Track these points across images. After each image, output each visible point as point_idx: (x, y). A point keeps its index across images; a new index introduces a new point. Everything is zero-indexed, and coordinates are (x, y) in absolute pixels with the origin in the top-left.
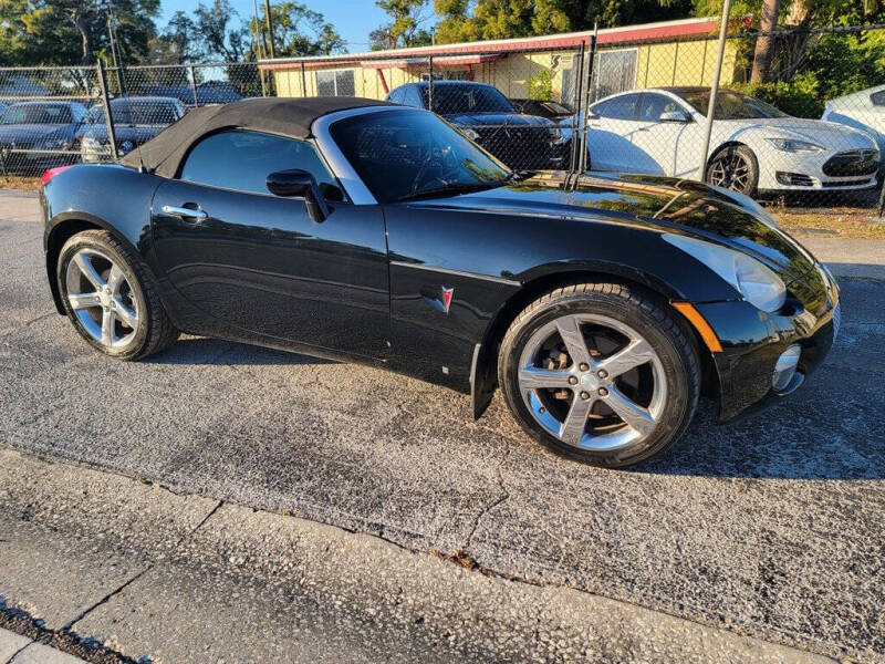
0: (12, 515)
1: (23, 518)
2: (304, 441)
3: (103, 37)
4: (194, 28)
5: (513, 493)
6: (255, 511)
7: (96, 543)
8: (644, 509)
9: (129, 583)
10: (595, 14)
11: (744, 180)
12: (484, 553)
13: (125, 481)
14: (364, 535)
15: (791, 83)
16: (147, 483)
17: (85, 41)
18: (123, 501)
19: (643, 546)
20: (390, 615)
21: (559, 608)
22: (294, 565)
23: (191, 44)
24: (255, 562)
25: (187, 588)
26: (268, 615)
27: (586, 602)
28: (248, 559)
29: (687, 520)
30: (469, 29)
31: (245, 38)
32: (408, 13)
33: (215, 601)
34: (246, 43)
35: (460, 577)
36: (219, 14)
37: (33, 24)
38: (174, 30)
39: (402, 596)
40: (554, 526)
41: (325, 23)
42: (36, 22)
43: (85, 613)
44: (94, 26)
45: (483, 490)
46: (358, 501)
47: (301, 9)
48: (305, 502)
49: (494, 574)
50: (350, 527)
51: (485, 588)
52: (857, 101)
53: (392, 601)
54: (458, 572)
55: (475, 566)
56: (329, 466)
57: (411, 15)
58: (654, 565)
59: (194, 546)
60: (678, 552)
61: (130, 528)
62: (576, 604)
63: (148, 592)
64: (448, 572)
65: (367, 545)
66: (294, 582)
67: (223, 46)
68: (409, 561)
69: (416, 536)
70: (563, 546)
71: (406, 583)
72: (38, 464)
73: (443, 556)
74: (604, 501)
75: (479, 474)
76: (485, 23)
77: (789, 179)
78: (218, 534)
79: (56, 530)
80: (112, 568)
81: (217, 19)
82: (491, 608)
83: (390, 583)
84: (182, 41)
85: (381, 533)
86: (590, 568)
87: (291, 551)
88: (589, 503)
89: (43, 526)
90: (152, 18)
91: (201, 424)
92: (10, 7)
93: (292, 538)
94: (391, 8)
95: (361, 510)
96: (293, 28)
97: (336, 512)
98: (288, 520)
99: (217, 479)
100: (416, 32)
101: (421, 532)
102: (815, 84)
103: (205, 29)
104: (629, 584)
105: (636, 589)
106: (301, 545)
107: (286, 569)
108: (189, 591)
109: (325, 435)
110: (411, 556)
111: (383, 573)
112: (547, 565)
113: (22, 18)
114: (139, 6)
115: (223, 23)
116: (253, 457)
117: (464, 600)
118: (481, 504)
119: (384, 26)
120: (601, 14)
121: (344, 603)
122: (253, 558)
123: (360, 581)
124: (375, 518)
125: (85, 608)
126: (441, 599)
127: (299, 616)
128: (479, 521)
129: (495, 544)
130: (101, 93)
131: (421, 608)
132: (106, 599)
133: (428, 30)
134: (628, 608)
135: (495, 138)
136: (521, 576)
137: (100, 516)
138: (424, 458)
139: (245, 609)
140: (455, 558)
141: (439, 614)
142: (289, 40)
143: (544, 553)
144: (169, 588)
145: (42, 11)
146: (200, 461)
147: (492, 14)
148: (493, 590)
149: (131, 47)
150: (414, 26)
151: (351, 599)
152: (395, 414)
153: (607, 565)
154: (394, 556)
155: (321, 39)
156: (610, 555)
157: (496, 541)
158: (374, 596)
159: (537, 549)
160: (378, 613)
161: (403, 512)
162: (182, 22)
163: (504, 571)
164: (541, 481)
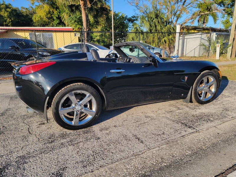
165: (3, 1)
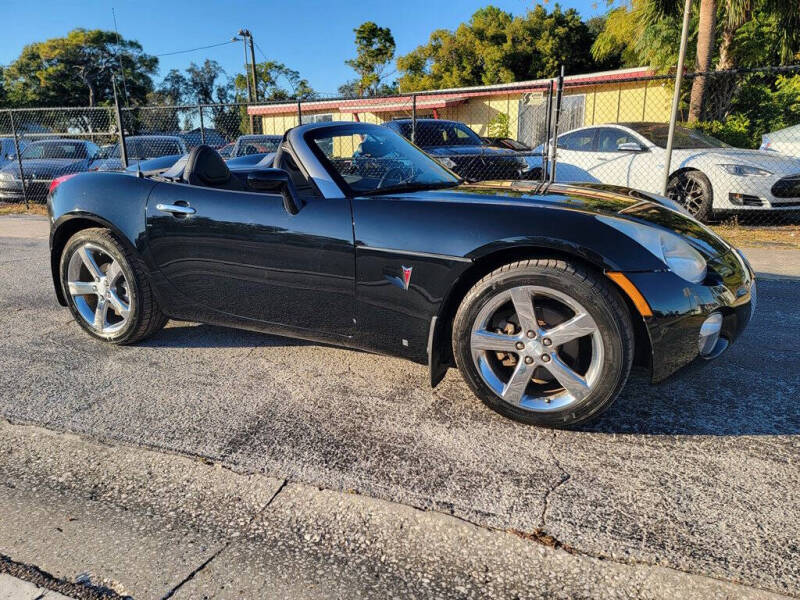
0: (80, 495)
1: (91, 498)
2: (351, 425)
3: (107, 90)
4: (186, 84)
5: (573, 474)
6: (321, 489)
7: (169, 520)
8: (710, 489)
9: (211, 560)
10: (537, 70)
11: (699, 201)
12: (561, 530)
13: (188, 462)
14: (436, 513)
15: (724, 123)
16: (209, 463)
17: (91, 94)
18: (188, 481)
19: (723, 525)
20: (483, 594)
21: (658, 587)
22: (372, 542)
23: (183, 97)
24: (330, 539)
25: (270, 564)
26: (359, 593)
27: (685, 582)
28: (323, 536)
29: (758, 499)
30: (428, 83)
31: (230, 92)
32: (373, 70)
33: (302, 579)
34: (231, 96)
35: (545, 555)
36: (209, 72)
37: (46, 79)
38: (168, 86)
39: (490, 574)
40: (625, 506)
41: (301, 79)
42: (49, 77)
43: (174, 590)
44: (99, 81)
45: (542, 471)
46: (420, 481)
47: (280, 68)
48: (367, 482)
49: (580, 553)
50: (419, 506)
51: (575, 566)
52: (789, 135)
53: (481, 579)
54: (542, 550)
55: (557, 544)
56: (382, 447)
57: (376, 72)
58: (741, 544)
59: (266, 524)
60: (760, 531)
61: (199, 506)
62: (675, 583)
63: (232, 569)
64: (531, 551)
65: (441, 523)
66: (375, 559)
67: (211, 99)
68: (488, 539)
69: (488, 515)
70: (641, 525)
71: (490, 561)
72: (99, 448)
73: (522, 534)
74: (667, 481)
75: (533, 456)
76: (441, 78)
77: (741, 200)
78: (288, 512)
79: (126, 509)
80: (191, 545)
81: (207, 76)
82: (586, 587)
83: (473, 561)
84: (175, 95)
85: (453, 512)
86: (676, 546)
87: (365, 529)
88: (654, 483)
89: (113, 505)
90: (150, 75)
91: (249, 409)
92: (28, 65)
93: (363, 515)
94: (359, 66)
95: (426, 489)
96: (273, 83)
97: (402, 492)
98: (355, 498)
99: (276, 459)
100: (379, 86)
101: (492, 510)
102: (746, 124)
103: (195, 84)
104: (723, 562)
105: (731, 568)
106: (374, 522)
107: (363, 546)
108: (273, 568)
109: (370, 419)
110: (489, 534)
111: (464, 551)
112: (631, 543)
113: (38, 74)
114: (139, 65)
115: (212, 79)
116: (305, 439)
117: (556, 578)
118: (544, 484)
119: (351, 81)
120: (542, 71)
121: (431, 580)
122: (328, 536)
123: (442, 558)
124: (439, 496)
125: (173, 585)
126: (531, 577)
127: (390, 593)
128: (548, 501)
129: (570, 522)
130: (117, 130)
131: (513, 587)
132: (192, 576)
133: (390, 85)
134: (729, 587)
135: (472, 165)
136: (608, 555)
137: (168, 495)
138: (474, 441)
139: (334, 586)
140: (534, 535)
141: (534, 593)
142: (269, 92)
143: (624, 531)
144: (252, 564)
145: (55, 68)
146: (256, 443)
147: (447, 70)
148: (584, 569)
149: (132, 99)
150: (379, 81)
151: (438, 577)
152: (433, 400)
153: (693, 543)
154: (472, 533)
155: (297, 93)
156: (693, 534)
157: (571, 520)
158: (461, 575)
159: (615, 527)
160: (470, 592)
161: (468, 490)
162: (176, 79)
163: (588, 549)
164: (596, 462)
165: (557, 5)
